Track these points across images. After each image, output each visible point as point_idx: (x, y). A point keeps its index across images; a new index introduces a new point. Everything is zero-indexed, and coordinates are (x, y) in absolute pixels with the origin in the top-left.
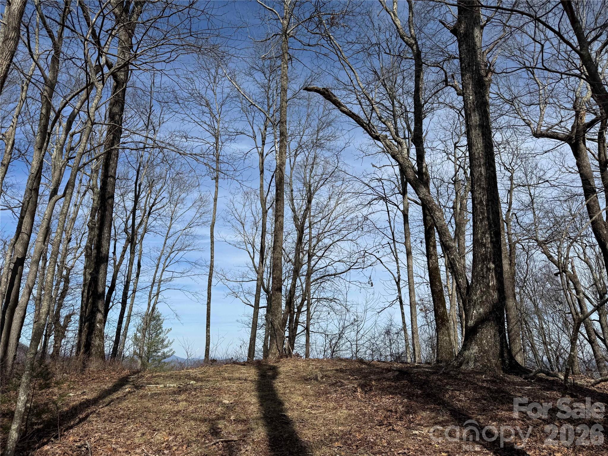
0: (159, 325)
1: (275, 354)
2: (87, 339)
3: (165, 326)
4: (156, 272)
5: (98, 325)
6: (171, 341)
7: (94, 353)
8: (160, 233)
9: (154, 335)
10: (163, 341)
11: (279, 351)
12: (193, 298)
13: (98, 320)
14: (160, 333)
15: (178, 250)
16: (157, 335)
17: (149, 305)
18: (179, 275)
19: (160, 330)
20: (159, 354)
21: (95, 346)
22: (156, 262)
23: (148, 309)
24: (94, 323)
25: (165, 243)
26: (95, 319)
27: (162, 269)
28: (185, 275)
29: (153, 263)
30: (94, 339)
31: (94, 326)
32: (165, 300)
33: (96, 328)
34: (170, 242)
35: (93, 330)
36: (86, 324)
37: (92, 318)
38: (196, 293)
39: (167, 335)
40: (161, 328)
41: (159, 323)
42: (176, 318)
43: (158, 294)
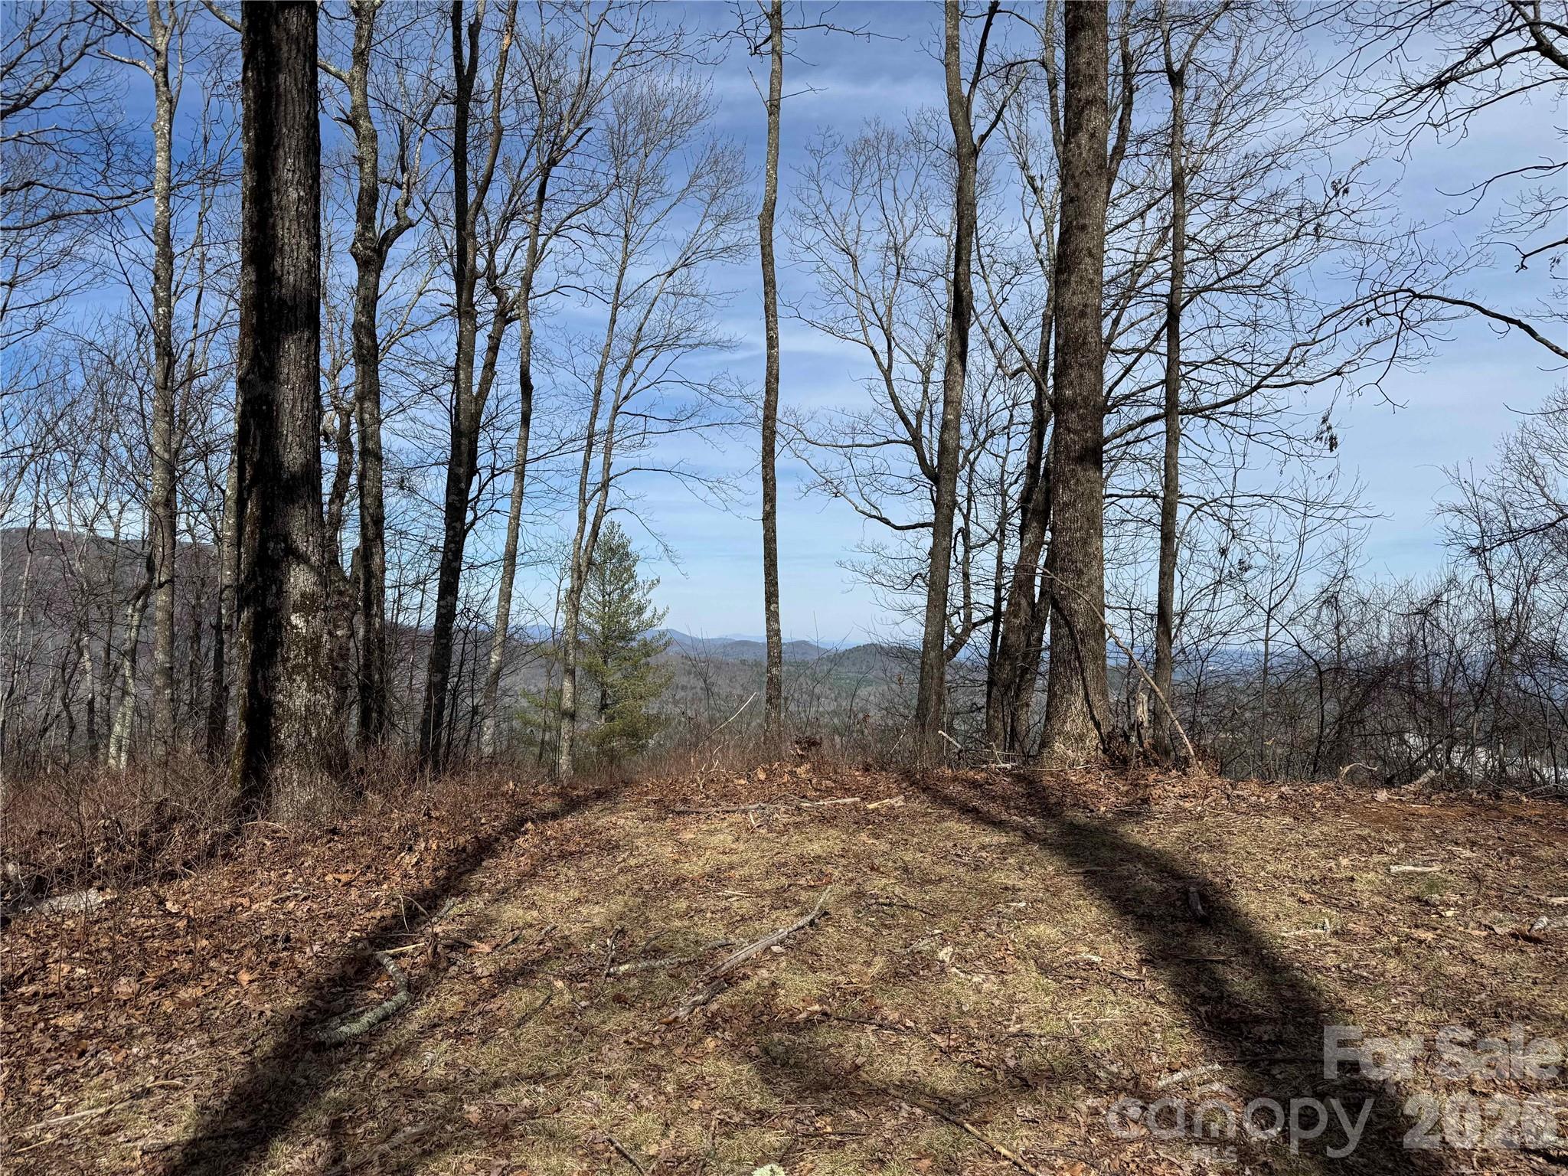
0: (628, 569)
1: (1081, 738)
2: (252, 685)
3: (642, 572)
4: (594, 415)
5: (296, 620)
6: (660, 612)
7: (291, 744)
8: (598, 292)
9: (615, 596)
10: (640, 610)
11: (1097, 725)
12: (711, 497)
13: (295, 595)
14: (631, 590)
15: (658, 347)
16: (624, 597)
17: (582, 517)
18: (665, 427)
19: (631, 584)
20: (634, 644)
21: (292, 715)
22: (592, 383)
23: (581, 530)
24: (277, 610)
25: (613, 321)
26: (280, 593)
27: (610, 406)
28: (683, 425)
29: (582, 388)
30: (284, 682)
31: (278, 627)
32: (629, 505)
33: (287, 636)
34: (628, 319)
35: (275, 644)
36: (245, 615)
37: (265, 589)
38: (719, 481)
39: (648, 597)
40: (632, 577)
41: (626, 564)
42: (665, 558)
43: (605, 486)
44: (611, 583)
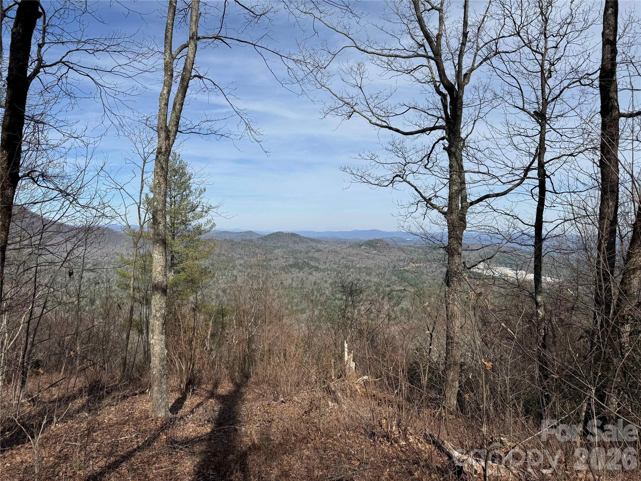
0: (185, 182)
10: (193, 209)
14: (188, 195)
16: (183, 200)
19: (188, 191)
20: (191, 227)
40: (188, 187)
41: (184, 179)
44: (174, 190)
